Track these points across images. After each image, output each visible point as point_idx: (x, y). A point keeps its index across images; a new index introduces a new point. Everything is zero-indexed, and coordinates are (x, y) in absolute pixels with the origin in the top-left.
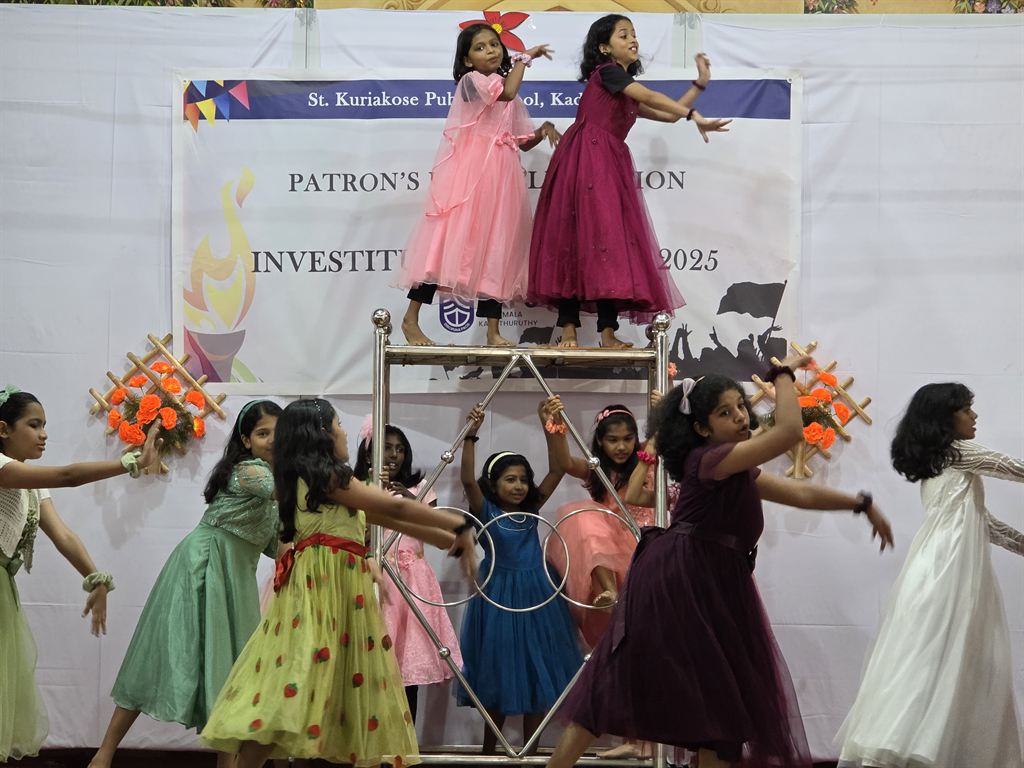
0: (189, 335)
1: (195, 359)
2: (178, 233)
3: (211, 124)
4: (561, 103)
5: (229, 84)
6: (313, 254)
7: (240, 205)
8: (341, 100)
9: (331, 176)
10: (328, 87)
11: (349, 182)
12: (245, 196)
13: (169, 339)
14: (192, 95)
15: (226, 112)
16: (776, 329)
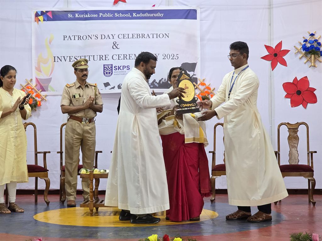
0: (37, 79)
1: (39, 86)
2: (33, 51)
3: (42, 22)
4: (136, 16)
5: (47, 12)
6: (70, 57)
7: (50, 43)
8: (77, 15)
9: (74, 36)
10: (74, 12)
11: (79, 38)
12: (51, 41)
13: (32, 80)
14: (37, 15)
15: (46, 19)
16: (195, 75)
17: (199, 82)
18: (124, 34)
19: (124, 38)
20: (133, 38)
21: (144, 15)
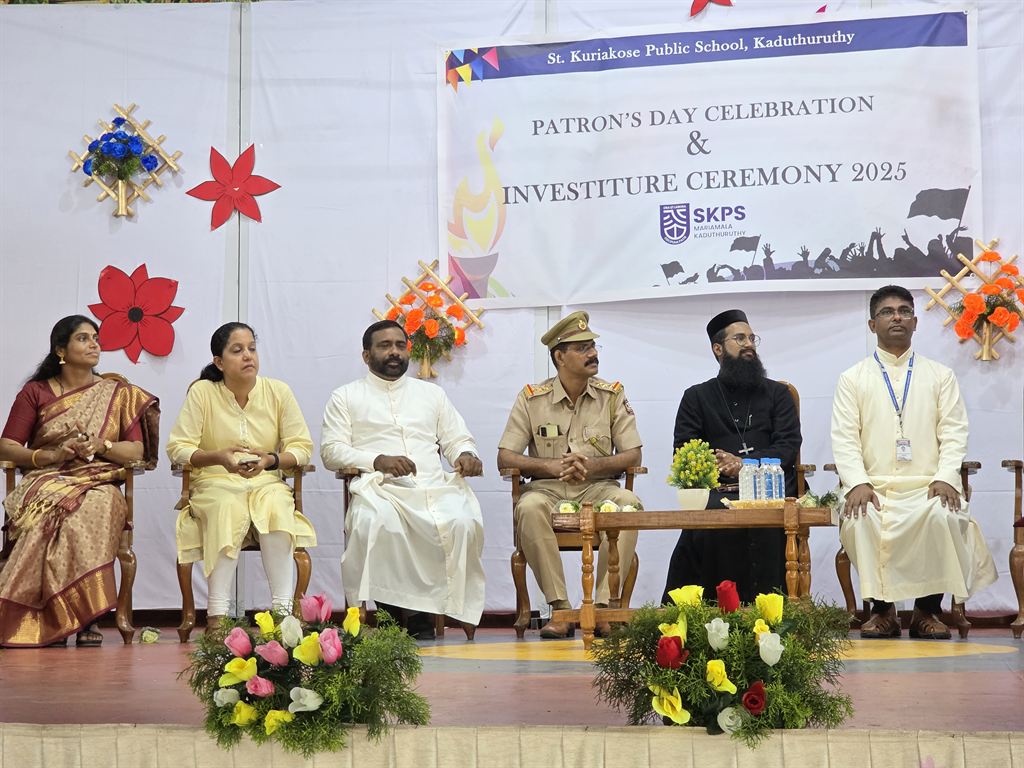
0: (451, 259)
1: (458, 281)
2: (443, 177)
3: (468, 84)
4: (762, 46)
5: (482, 51)
6: (554, 186)
7: (493, 149)
8: (574, 57)
9: (568, 120)
10: (564, 48)
11: (583, 125)
12: (496, 141)
13: (437, 262)
14: (453, 62)
15: (480, 74)
16: (963, 229)
17: (977, 254)
18: (724, 107)
19: (724, 118)
20: (753, 116)
21: (789, 43)
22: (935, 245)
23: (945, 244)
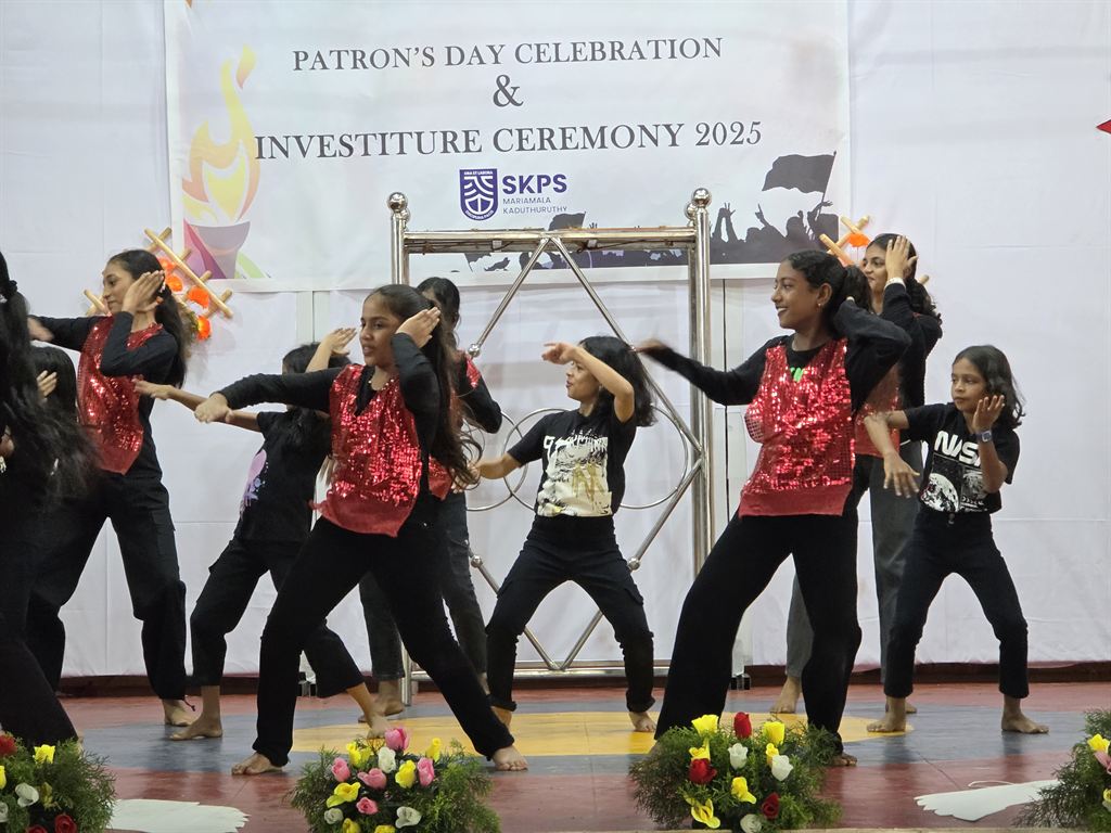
0: (188, 228)
1: (197, 255)
2: (174, 118)
6: (322, 138)
7: (241, 86)
9: (339, 52)
11: (358, 60)
12: (246, 76)
13: (168, 233)
16: (827, 204)
17: (842, 235)
18: (538, 46)
19: (539, 60)
20: (575, 59)
22: (794, 223)
23: (806, 222)
